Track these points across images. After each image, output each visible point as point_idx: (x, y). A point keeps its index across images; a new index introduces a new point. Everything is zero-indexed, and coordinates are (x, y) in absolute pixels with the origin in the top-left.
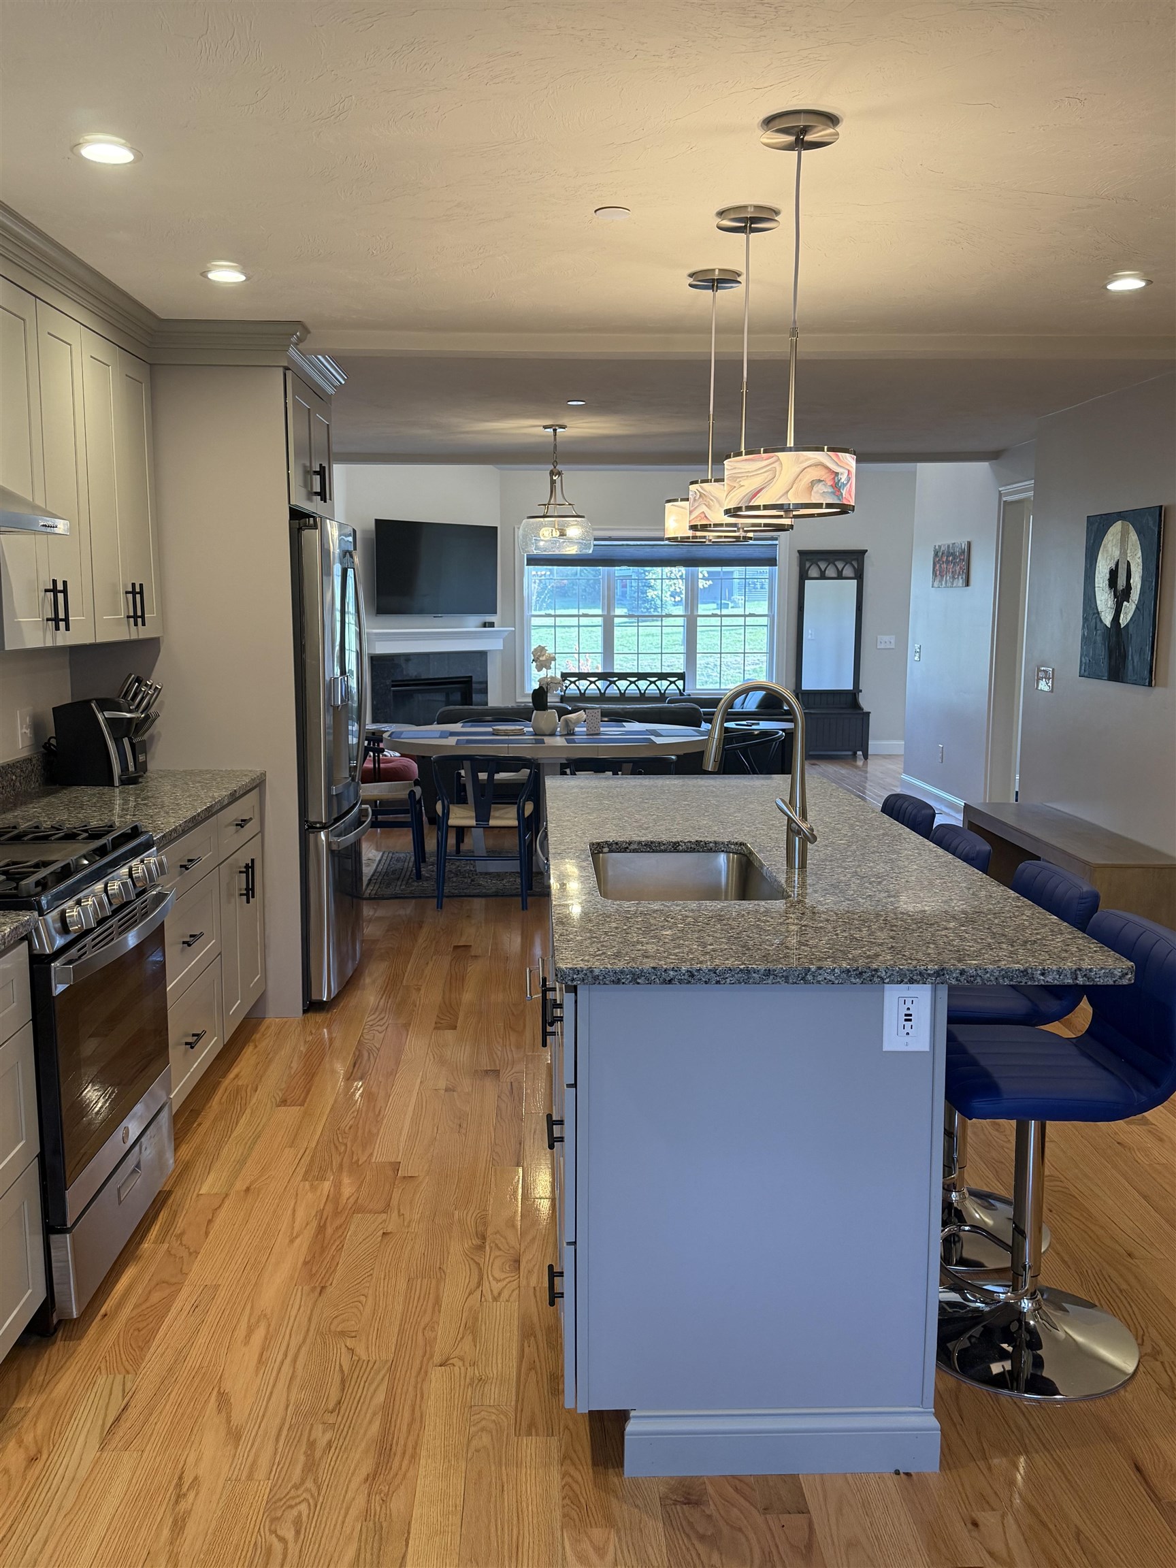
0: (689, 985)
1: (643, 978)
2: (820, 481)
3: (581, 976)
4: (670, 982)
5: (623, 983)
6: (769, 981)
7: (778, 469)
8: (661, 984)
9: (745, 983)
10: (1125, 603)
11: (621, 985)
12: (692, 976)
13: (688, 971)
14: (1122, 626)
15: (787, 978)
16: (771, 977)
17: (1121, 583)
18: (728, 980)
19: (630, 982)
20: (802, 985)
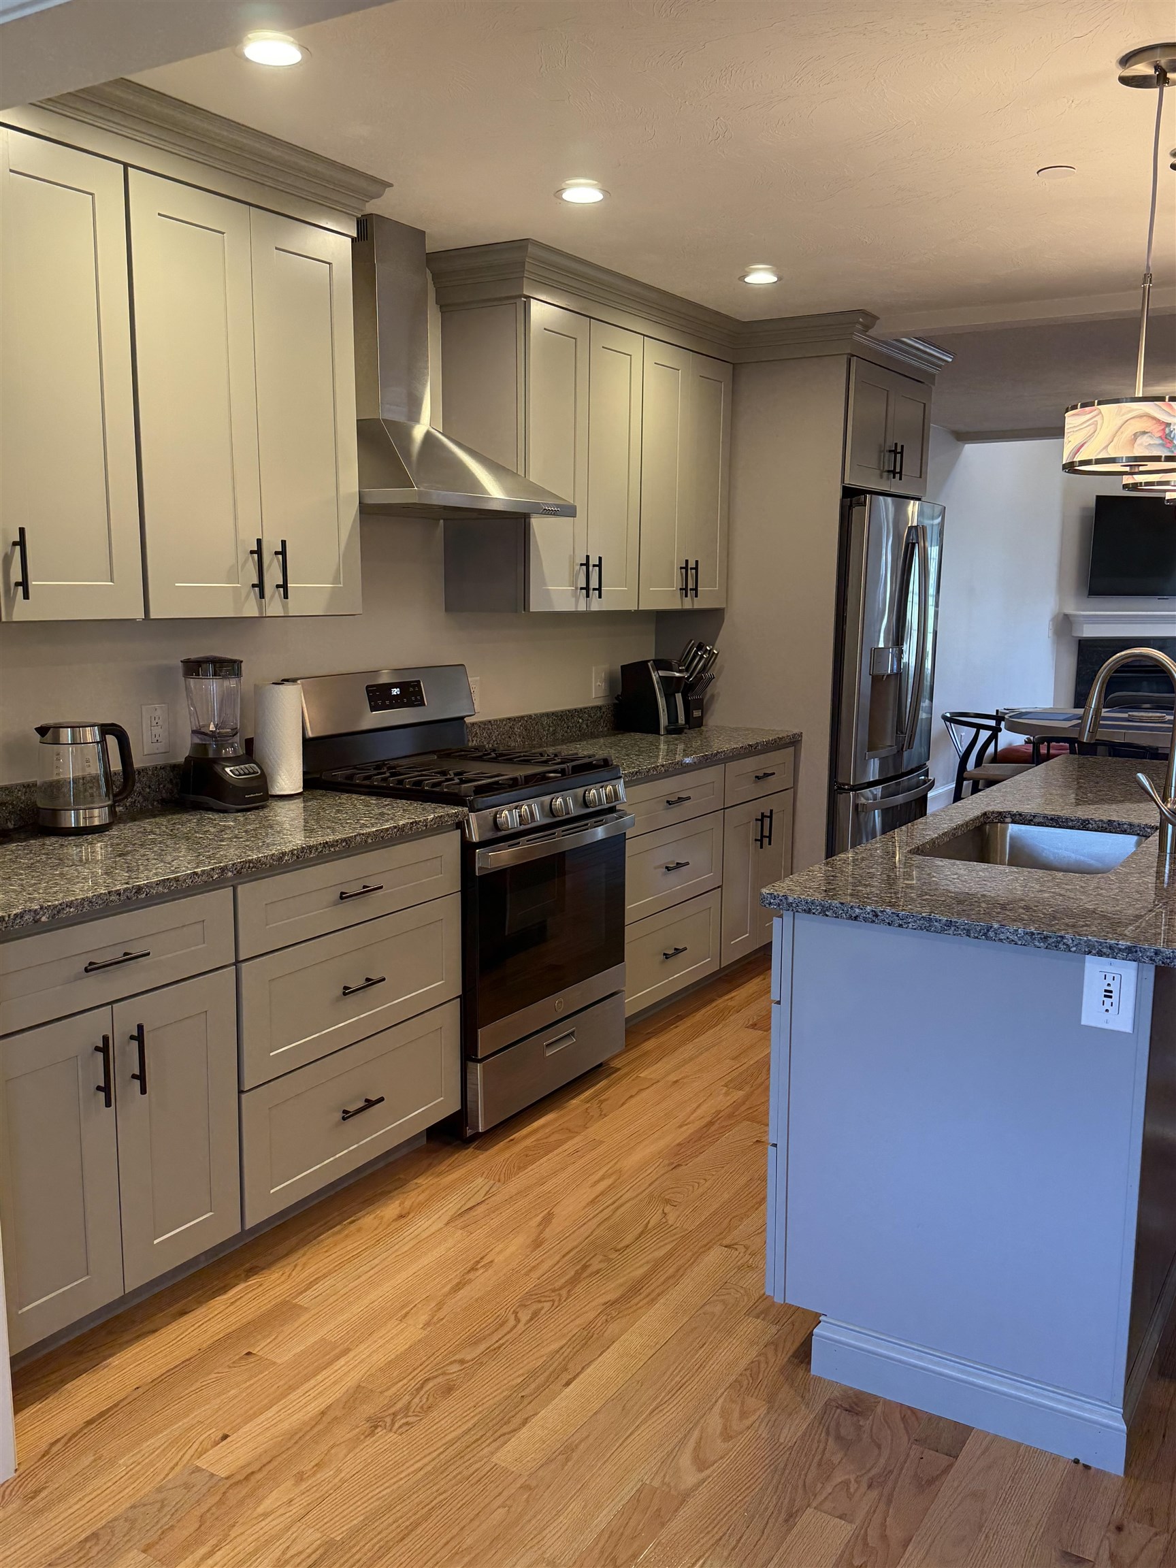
0: (874, 924)
1: (831, 911)
2: (1144, 433)
3: (777, 901)
4: (856, 918)
5: (814, 913)
6: (951, 932)
7: (1100, 422)
8: (847, 919)
9: (927, 930)
11: (812, 915)
12: (877, 916)
13: (872, 911)
15: (968, 931)
16: (953, 928)
18: (910, 925)
19: (820, 913)
20: (983, 942)
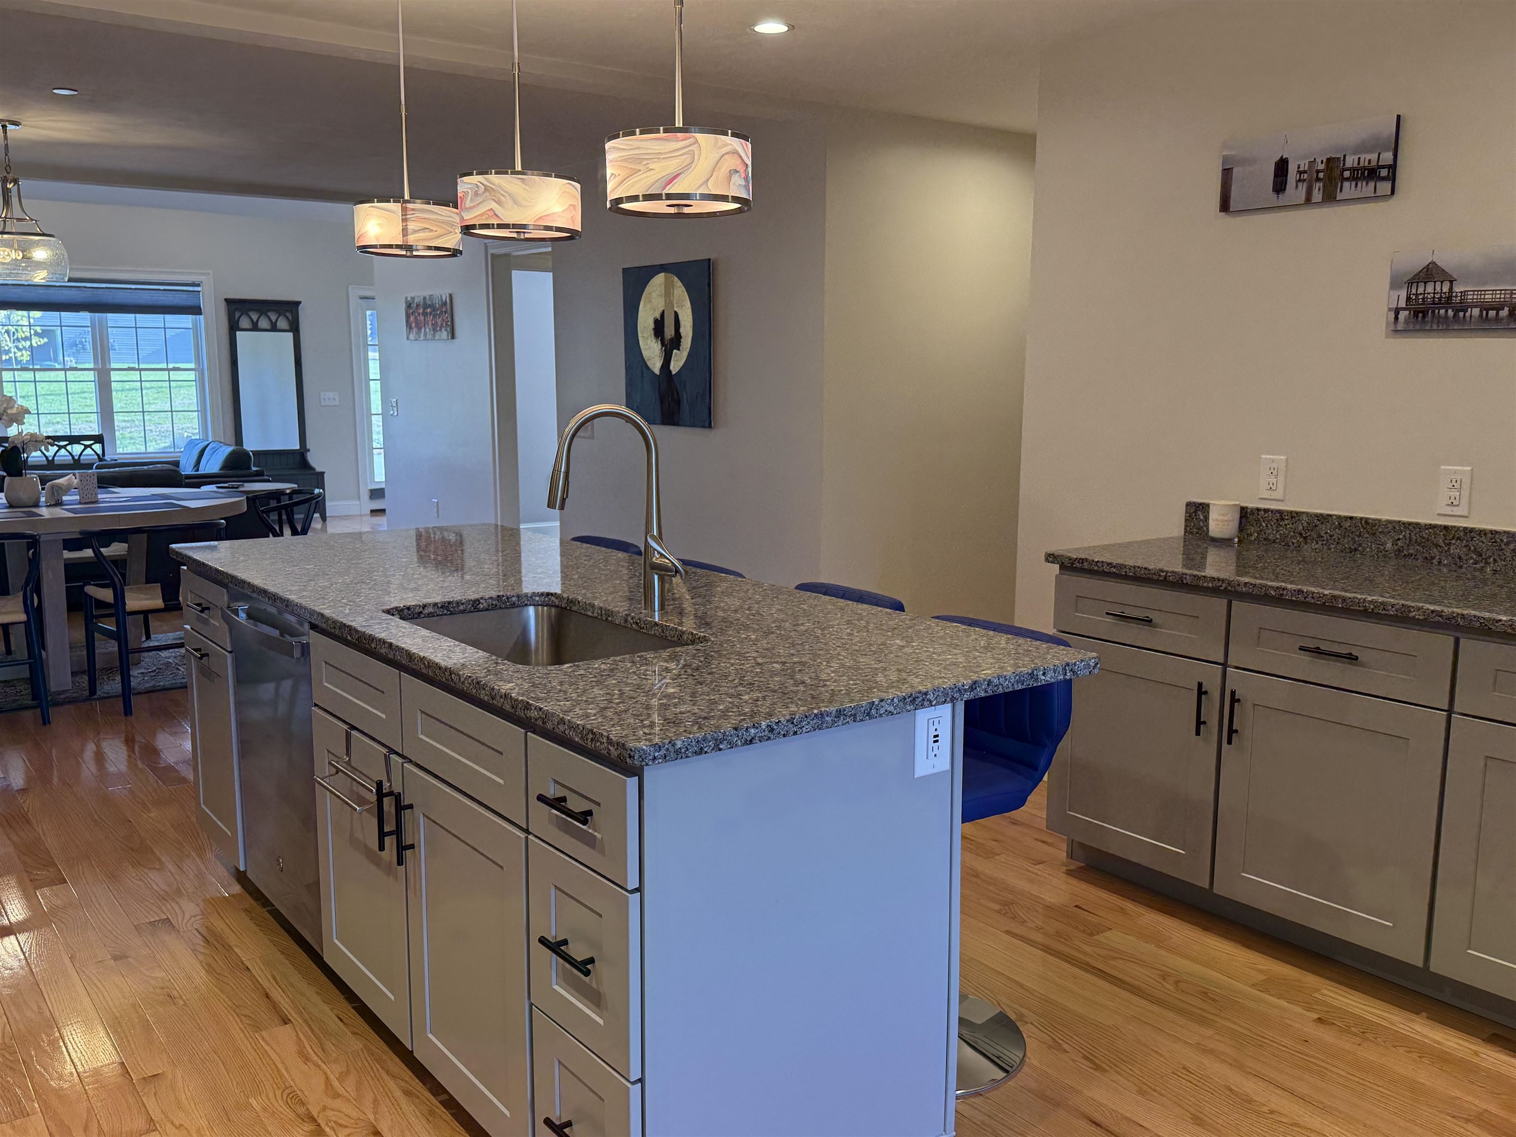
0: (769, 742)
1: (726, 742)
3: (663, 752)
4: (751, 742)
5: (706, 752)
6: (840, 723)
7: (696, 152)
8: (743, 745)
9: (820, 729)
10: (675, 351)
11: (704, 755)
12: (772, 730)
13: (768, 726)
14: (674, 373)
15: (855, 715)
16: (842, 718)
17: (669, 332)
18: (804, 729)
19: (713, 749)
20: (868, 722)
